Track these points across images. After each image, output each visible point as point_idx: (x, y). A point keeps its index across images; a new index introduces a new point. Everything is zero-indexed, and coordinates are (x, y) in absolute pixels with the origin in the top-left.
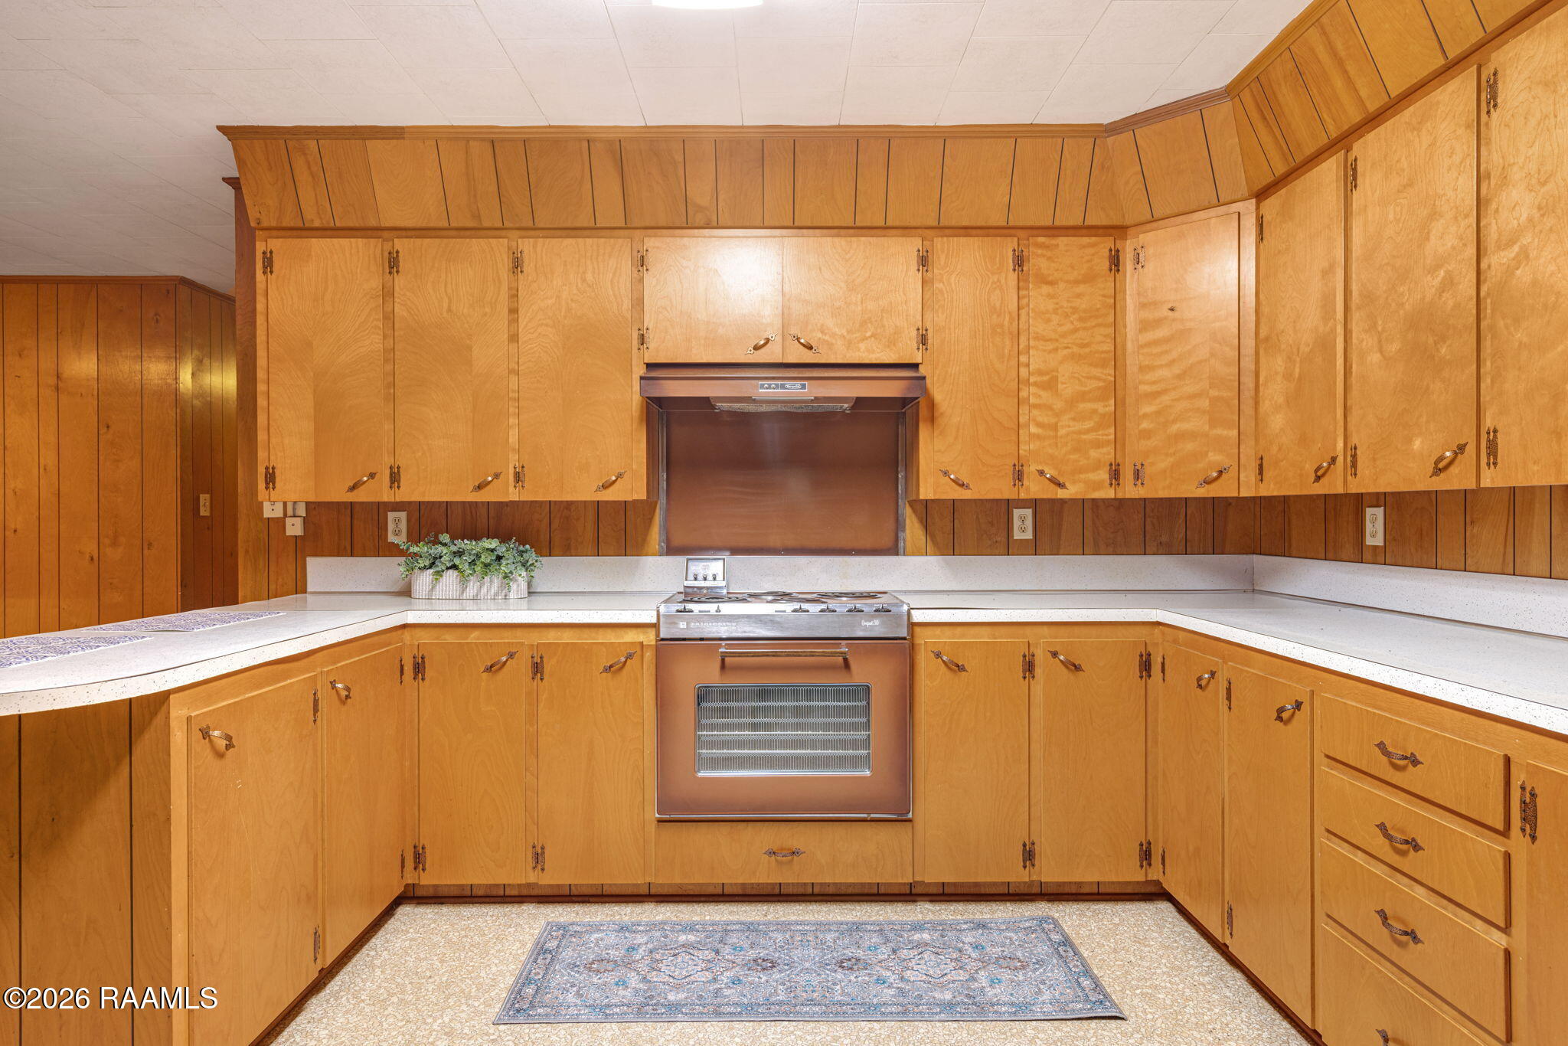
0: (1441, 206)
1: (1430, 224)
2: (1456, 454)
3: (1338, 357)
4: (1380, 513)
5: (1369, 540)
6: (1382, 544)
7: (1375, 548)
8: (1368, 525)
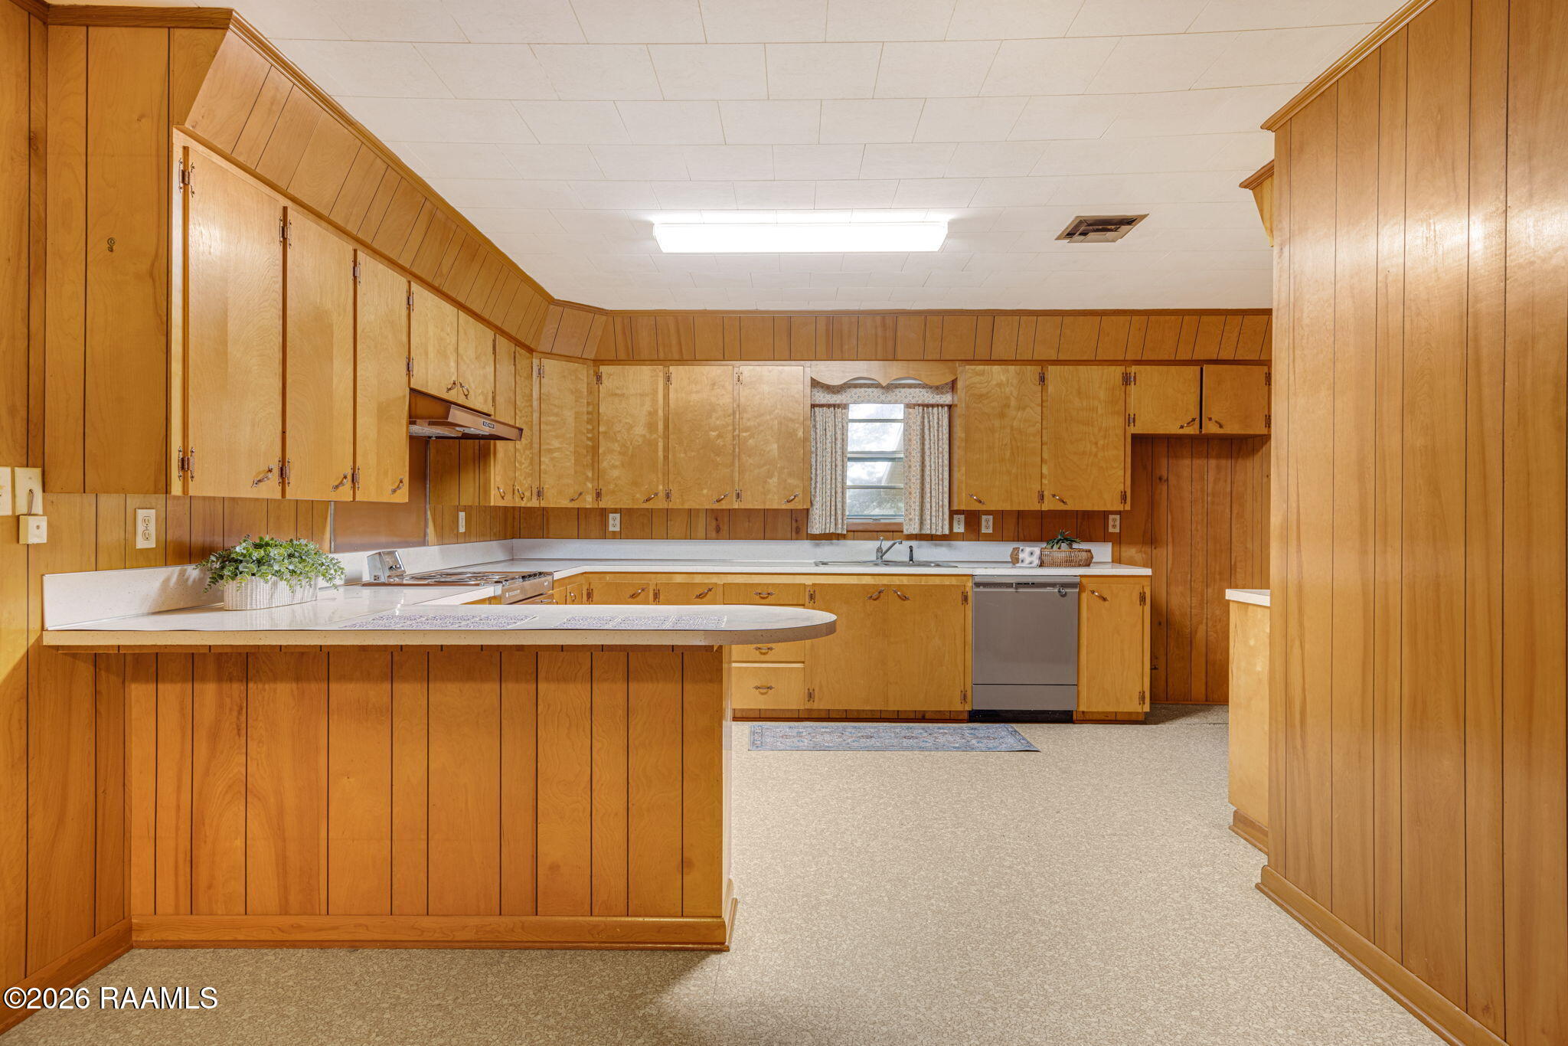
0: (716, 408)
1: (711, 413)
2: (724, 497)
3: (660, 451)
4: (618, 516)
5: (611, 529)
6: (619, 530)
7: (614, 532)
8: (611, 522)
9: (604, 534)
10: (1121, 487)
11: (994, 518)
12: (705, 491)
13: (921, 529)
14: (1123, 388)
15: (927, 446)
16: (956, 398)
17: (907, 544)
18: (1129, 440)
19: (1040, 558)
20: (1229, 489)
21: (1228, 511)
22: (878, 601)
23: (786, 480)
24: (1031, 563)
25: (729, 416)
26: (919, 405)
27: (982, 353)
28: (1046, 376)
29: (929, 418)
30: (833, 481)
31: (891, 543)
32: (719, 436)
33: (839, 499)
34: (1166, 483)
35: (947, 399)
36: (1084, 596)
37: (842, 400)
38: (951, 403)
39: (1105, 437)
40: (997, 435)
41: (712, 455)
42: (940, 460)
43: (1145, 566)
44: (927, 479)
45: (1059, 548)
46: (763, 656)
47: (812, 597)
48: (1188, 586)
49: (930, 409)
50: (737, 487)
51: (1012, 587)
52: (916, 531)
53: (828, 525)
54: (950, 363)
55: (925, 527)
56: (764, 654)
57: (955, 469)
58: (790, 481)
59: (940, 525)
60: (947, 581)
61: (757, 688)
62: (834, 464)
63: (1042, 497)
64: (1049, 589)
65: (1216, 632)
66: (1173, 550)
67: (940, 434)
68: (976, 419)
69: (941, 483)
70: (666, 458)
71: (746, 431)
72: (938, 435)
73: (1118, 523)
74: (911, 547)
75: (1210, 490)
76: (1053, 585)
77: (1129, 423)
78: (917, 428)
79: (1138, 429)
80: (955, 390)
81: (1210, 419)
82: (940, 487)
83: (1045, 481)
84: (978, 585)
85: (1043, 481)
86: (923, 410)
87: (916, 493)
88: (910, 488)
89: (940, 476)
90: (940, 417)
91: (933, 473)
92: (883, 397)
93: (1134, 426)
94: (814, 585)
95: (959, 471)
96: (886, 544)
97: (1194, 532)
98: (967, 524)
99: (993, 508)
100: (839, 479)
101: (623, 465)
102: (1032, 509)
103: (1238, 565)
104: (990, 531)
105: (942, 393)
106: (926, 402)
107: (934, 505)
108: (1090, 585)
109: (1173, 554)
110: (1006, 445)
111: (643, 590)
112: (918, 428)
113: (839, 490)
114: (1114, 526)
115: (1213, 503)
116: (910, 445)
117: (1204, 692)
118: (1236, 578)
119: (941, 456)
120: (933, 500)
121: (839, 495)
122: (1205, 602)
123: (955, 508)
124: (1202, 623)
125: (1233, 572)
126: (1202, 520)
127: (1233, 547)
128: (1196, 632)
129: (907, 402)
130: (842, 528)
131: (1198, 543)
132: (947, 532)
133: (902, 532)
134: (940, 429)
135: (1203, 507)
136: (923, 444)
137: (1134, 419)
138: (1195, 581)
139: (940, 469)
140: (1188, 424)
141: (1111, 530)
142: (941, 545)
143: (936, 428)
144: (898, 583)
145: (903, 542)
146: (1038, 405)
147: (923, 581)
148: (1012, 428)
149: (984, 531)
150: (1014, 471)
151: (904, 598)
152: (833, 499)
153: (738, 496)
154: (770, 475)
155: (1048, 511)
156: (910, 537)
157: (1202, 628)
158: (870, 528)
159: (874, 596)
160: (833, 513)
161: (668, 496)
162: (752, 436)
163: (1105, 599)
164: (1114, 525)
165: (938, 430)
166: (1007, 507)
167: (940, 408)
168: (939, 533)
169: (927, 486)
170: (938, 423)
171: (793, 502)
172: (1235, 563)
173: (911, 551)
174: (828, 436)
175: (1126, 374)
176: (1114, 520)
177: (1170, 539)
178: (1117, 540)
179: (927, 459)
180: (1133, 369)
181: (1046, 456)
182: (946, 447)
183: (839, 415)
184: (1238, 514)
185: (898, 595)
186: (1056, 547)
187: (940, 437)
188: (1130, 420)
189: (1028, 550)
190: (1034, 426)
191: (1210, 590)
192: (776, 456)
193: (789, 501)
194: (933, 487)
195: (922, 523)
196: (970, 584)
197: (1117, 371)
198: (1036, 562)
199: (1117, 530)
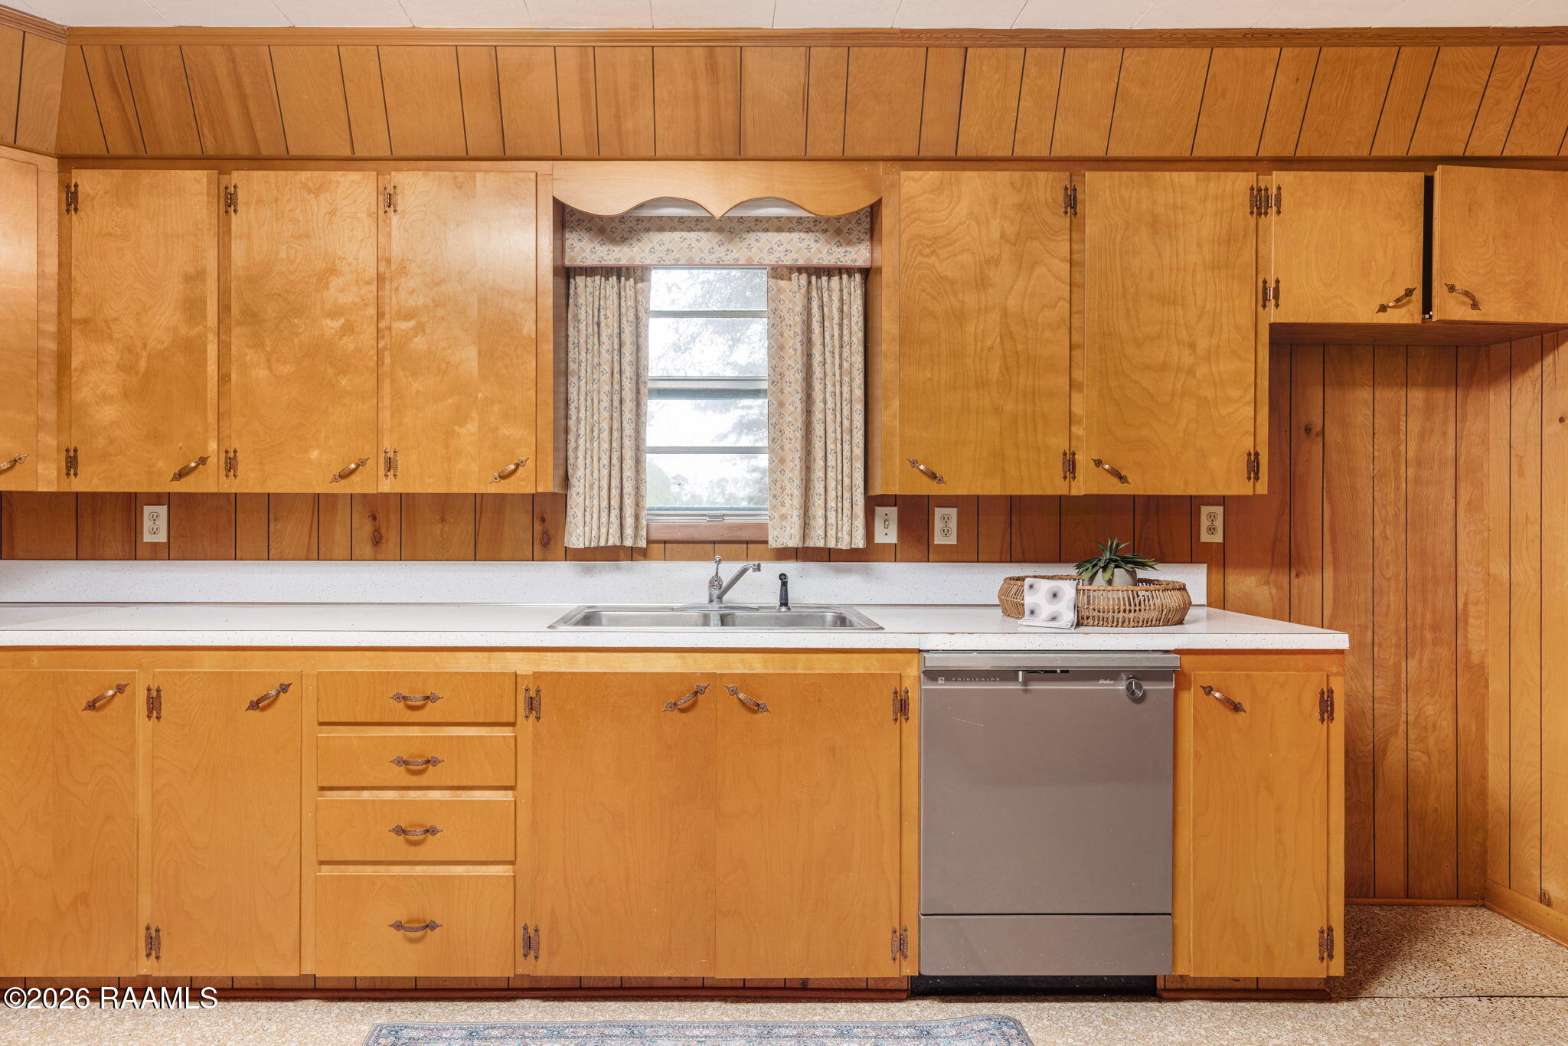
0: (341, 266)
1: (329, 276)
2: (358, 466)
3: (209, 363)
4: (162, 510)
5: (148, 538)
6: (165, 540)
7: (155, 546)
8: (147, 524)
9: (133, 549)
10: (1248, 444)
11: (959, 514)
12: (314, 454)
13: (804, 537)
14: (1252, 220)
15: (817, 359)
16: (877, 254)
17: (772, 570)
18: (1264, 337)
19: (1077, 608)
20: (1451, 452)
21: (1449, 496)
22: (690, 714)
23: (497, 428)
24: (1054, 619)
25: (368, 283)
26: (800, 270)
27: (937, 140)
28: (1079, 197)
29: (821, 299)
30: (616, 434)
31: (738, 566)
32: (348, 329)
33: (628, 473)
34: (1320, 439)
35: (859, 255)
36: (1187, 699)
37: (632, 257)
38: (868, 264)
39: (1212, 334)
40: (971, 328)
41: (330, 371)
42: (846, 389)
43: (1332, 625)
44: (818, 429)
45: (1110, 582)
46: (413, 849)
47: (533, 705)
48: (1368, 654)
49: (824, 279)
50: (387, 444)
51: (1017, 679)
52: (794, 542)
53: (604, 530)
54: (865, 168)
55: (813, 534)
56: (416, 843)
57: (878, 407)
58: (506, 431)
59: (846, 528)
60: (858, 666)
61: (398, 926)
62: (616, 399)
63: (1070, 466)
64: (1104, 685)
65: (1427, 753)
66: (1336, 579)
67: (846, 332)
68: (923, 290)
69: (846, 437)
70: (224, 378)
71: (408, 317)
72: (841, 336)
73: (1219, 523)
74: (783, 578)
75: (1411, 454)
76: (1112, 674)
77: (1265, 299)
78: (796, 320)
79: (1287, 313)
80: (876, 236)
81: (1452, 289)
82: (846, 447)
83: (1077, 431)
84: (932, 675)
85: (1074, 429)
86: (809, 283)
87: (793, 460)
88: (782, 449)
89: (846, 423)
90: (846, 296)
91: (830, 417)
92: (721, 253)
93: (1277, 306)
94: (538, 676)
95: (887, 407)
96: (728, 570)
97: (1379, 542)
98: (903, 527)
99: (962, 491)
100: (629, 429)
101: (126, 395)
102: (1050, 492)
103: (1471, 608)
104: (952, 540)
105: (849, 243)
106: (815, 262)
107: (832, 484)
108: (1203, 675)
109: (1336, 588)
110: (991, 349)
111: (120, 689)
112: (798, 319)
113: (629, 454)
114: (1212, 530)
115: (1418, 480)
116: (782, 358)
117: (1401, 876)
118: (1466, 637)
119: (846, 379)
120: (831, 474)
121: (629, 463)
122: (1403, 687)
123: (878, 490)
124: (1396, 733)
125: (1461, 624)
126: (1396, 516)
127: (1460, 574)
128: (1384, 751)
129: (773, 263)
130: (636, 536)
131: (1388, 565)
132: (860, 543)
133: (766, 542)
134: (845, 322)
135: (1398, 488)
136: (809, 356)
137: (1277, 290)
138: (1380, 645)
139: (846, 409)
140: (1398, 300)
141: (1205, 537)
142: (850, 571)
143: (836, 320)
144: (740, 669)
145: (763, 565)
146: (1063, 260)
147: (801, 666)
148: (1005, 313)
149: (939, 539)
150: (1009, 406)
151: (756, 708)
152: (615, 472)
153: (390, 464)
154: (460, 416)
155: (1085, 496)
156: (784, 554)
157: (1396, 745)
158: (698, 536)
159: (682, 704)
160: (615, 503)
161: (231, 465)
162: (420, 329)
163: (1236, 708)
164: (1211, 528)
165: (841, 325)
166: (992, 487)
167: (845, 276)
168: (844, 545)
169: (818, 444)
170: (842, 311)
171: (512, 478)
172: (1466, 604)
173: (784, 584)
174: (604, 338)
175: (1259, 190)
176: (1212, 517)
177: (1328, 557)
178: (1218, 559)
179: (817, 386)
180: (1278, 178)
181: (1078, 375)
182: (858, 360)
183: (630, 293)
184: (1470, 503)
185: (740, 700)
186: (1101, 579)
187: (846, 338)
188: (1268, 294)
189: (1045, 586)
190: (1054, 307)
191: (1413, 663)
192: (476, 374)
193: (504, 477)
194: (830, 446)
195: (806, 525)
196: (912, 672)
197: (1241, 182)
198: (1069, 616)
199: (1218, 538)
